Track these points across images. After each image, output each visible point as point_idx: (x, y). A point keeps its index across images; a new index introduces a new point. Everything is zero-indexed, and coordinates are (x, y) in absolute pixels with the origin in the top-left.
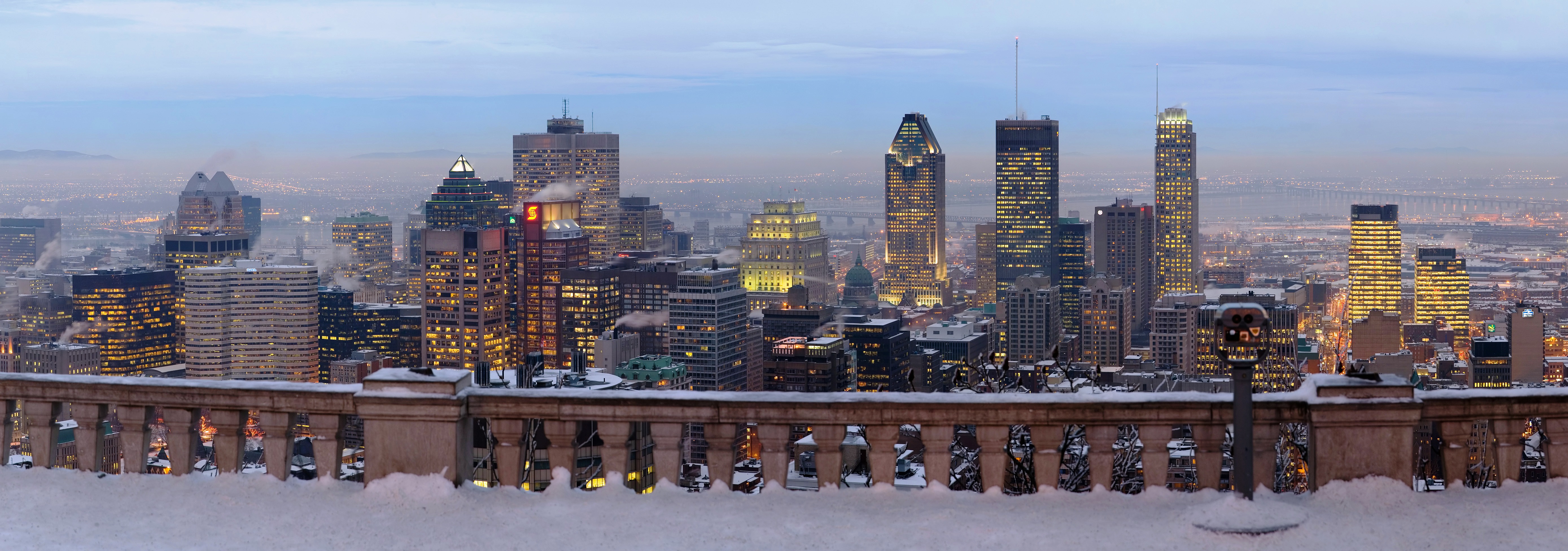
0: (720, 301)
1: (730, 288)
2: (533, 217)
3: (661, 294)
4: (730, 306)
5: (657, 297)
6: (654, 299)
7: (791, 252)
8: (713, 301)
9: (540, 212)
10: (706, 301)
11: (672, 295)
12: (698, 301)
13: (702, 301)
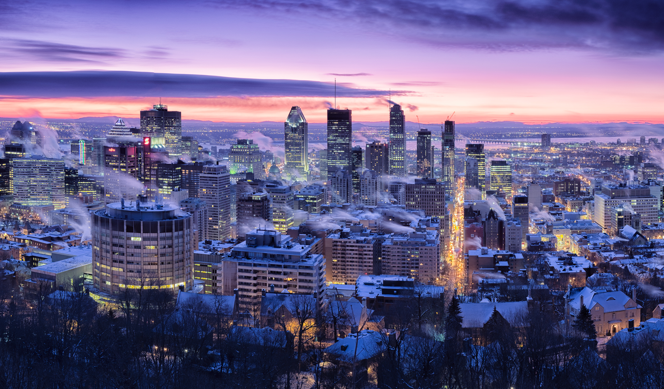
0: (219, 178)
1: (224, 173)
2: (147, 143)
3: (197, 174)
4: (223, 179)
5: (195, 175)
6: (194, 176)
7: (248, 159)
8: (217, 178)
9: (150, 141)
10: (214, 177)
11: (201, 175)
12: (211, 177)
13: (212, 177)
